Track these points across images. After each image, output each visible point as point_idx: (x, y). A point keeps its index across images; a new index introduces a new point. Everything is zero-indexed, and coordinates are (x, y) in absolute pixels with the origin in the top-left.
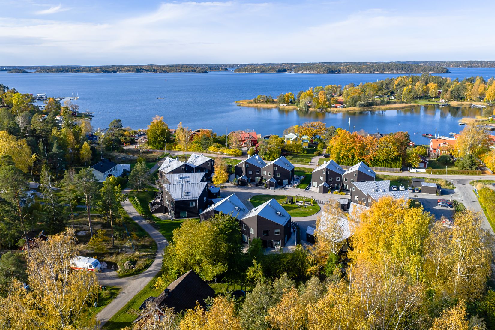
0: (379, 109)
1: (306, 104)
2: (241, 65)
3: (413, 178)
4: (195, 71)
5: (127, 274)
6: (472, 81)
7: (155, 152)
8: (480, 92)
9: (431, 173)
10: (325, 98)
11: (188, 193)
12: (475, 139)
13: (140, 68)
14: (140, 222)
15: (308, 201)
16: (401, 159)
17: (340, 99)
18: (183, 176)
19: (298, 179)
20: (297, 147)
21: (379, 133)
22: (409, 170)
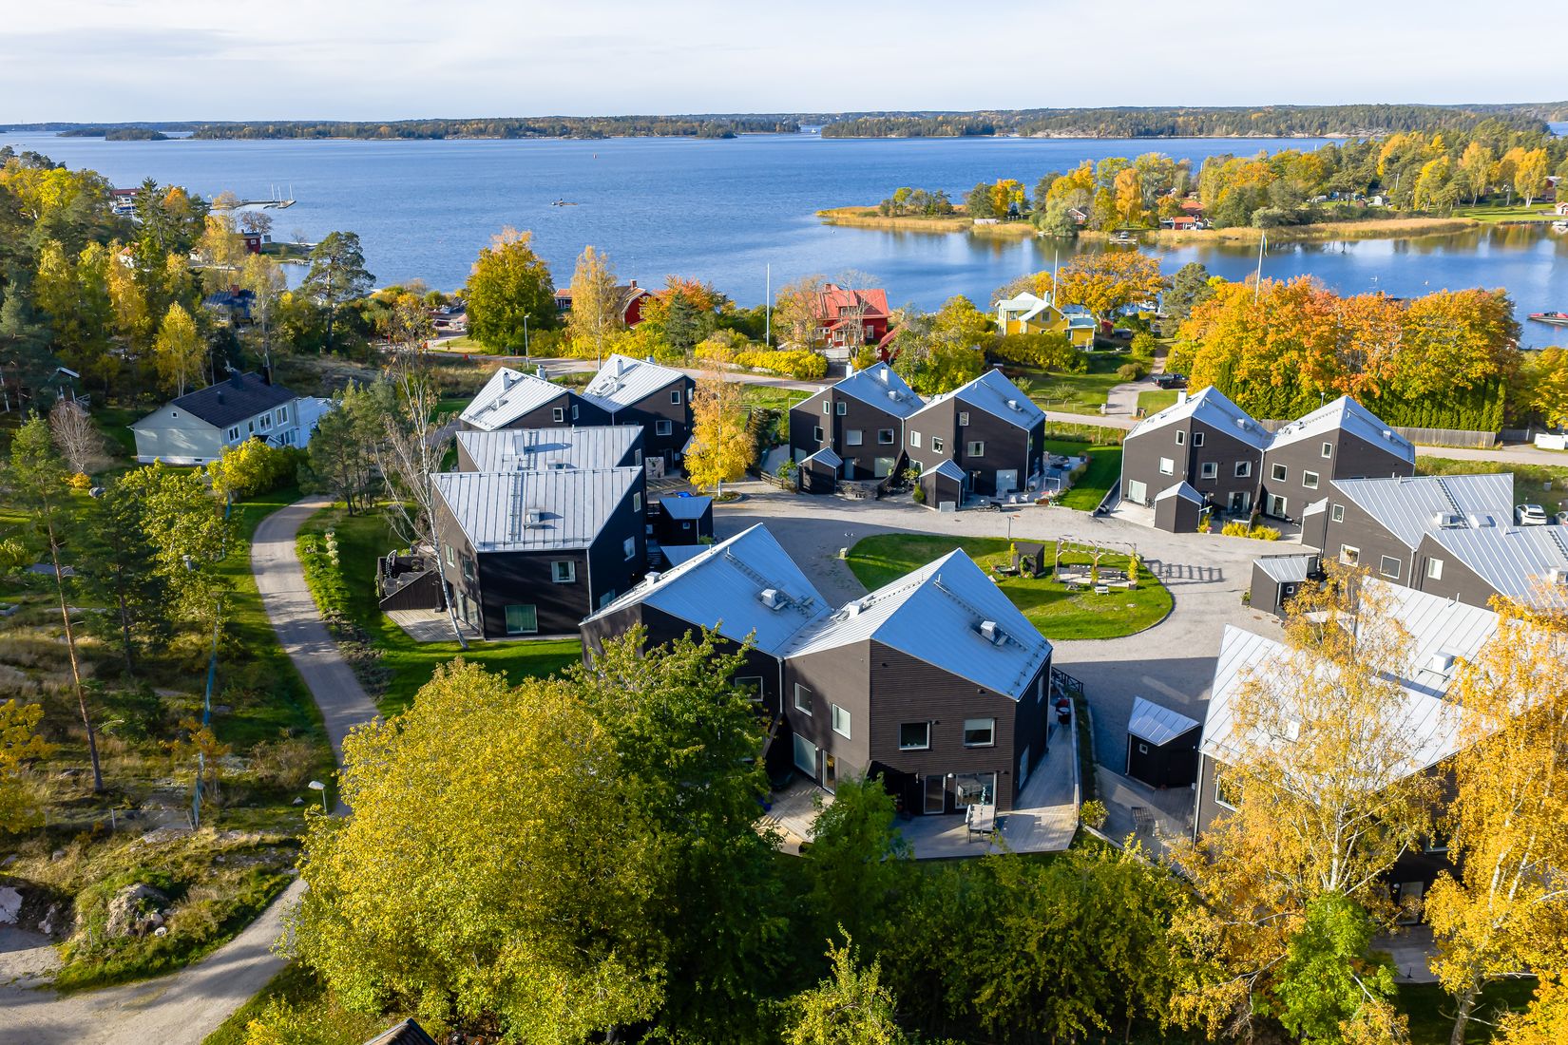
0: (1333, 235)
1: (1067, 215)
4: (694, 133)
5: (108, 967)
7: (487, 362)
10: (1136, 196)
11: (542, 516)
13: (517, 125)
14: (305, 651)
15: (1113, 566)
16: (1501, 392)
17: (1189, 200)
18: (542, 442)
19: (1059, 467)
20: (1050, 344)
22: (1531, 441)
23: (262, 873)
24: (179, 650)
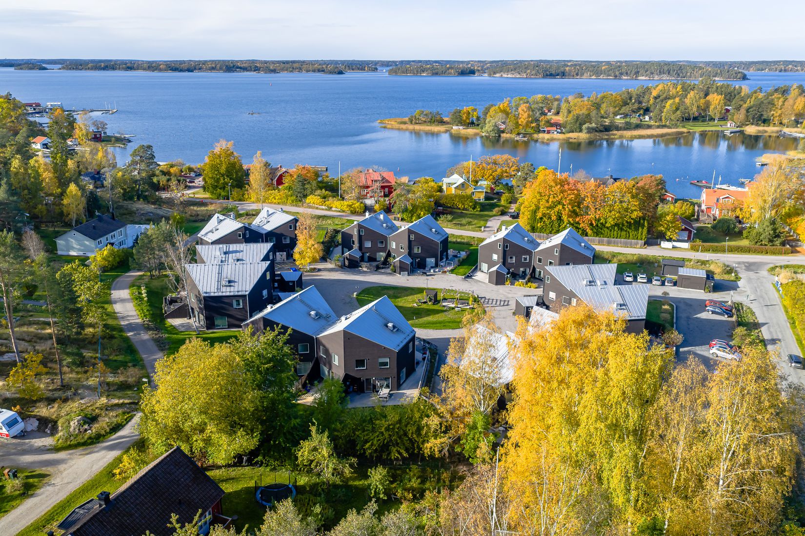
0: (621, 137)
1: (496, 126)
2: (402, 62)
3: (664, 259)
4: (323, 71)
5: (72, 443)
6: (785, 92)
7: (212, 204)
8: (797, 111)
9: (698, 251)
10: (529, 116)
11: (230, 282)
12: (781, 191)
13: (232, 65)
14: (135, 335)
15: (464, 299)
16: (646, 224)
17: (555, 119)
18: (231, 250)
19: (455, 256)
20: (463, 198)
21: (612, 176)
22: (660, 244)
23: (124, 413)
24: (86, 334)
